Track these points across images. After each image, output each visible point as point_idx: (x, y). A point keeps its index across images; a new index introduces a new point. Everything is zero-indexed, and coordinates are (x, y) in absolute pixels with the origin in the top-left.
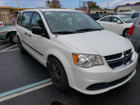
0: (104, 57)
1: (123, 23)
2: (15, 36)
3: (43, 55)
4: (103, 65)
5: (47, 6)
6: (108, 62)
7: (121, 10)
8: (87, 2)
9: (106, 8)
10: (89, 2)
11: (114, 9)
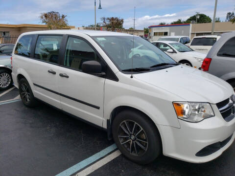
0: (215, 105)
1: (176, 52)
2: (3, 75)
3: (98, 108)
4: (214, 116)
5: (43, 22)
6: (221, 111)
7: (155, 31)
8: (108, 19)
9: (132, 28)
10: (113, 19)
11: (143, 29)
